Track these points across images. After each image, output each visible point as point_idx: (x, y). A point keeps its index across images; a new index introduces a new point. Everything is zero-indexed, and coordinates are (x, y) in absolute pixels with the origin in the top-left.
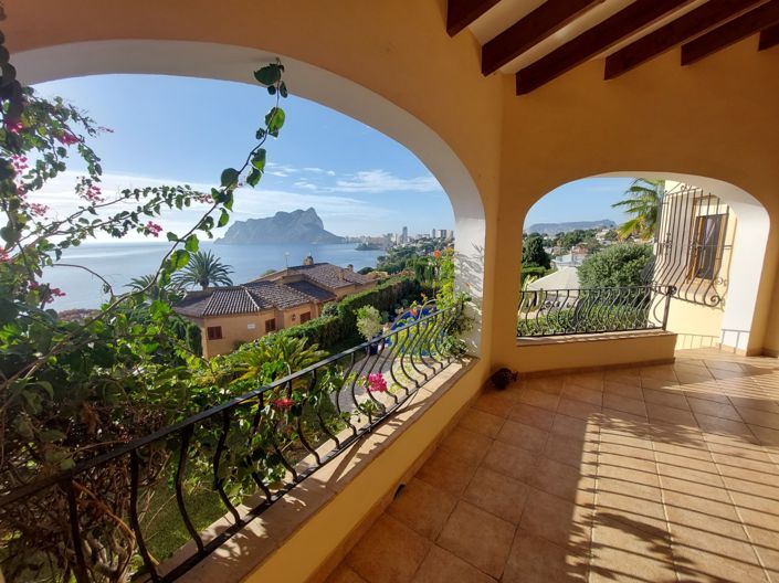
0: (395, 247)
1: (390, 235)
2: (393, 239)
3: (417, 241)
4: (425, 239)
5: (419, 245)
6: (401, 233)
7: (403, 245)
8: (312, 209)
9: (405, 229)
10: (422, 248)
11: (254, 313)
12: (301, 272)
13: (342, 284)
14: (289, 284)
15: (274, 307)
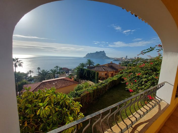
0: (124, 61)
1: (122, 58)
2: (123, 59)
3: (130, 60)
4: (132, 59)
5: (130, 61)
6: (125, 57)
7: (126, 60)
8: (104, 51)
9: (127, 56)
10: (132, 61)
11: (104, 71)
12: (111, 65)
13: (119, 68)
14: (109, 67)
15: (107, 71)
